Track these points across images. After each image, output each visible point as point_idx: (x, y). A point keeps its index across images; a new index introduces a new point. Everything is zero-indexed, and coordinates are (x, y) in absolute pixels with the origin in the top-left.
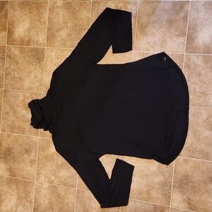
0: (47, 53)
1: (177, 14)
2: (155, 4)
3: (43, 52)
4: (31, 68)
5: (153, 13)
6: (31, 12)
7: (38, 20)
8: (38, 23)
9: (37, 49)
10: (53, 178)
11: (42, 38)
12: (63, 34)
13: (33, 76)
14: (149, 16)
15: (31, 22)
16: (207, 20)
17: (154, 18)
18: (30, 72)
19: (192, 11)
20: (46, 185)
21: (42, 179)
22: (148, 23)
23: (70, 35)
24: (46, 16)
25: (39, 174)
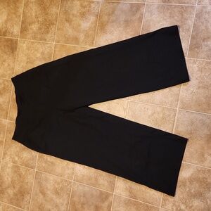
0: (20, 44)
1: (134, 15)
2: (115, 4)
3: (16, 43)
4: (5, 56)
5: (113, 12)
6: (9, 6)
7: (14, 13)
8: (14, 16)
9: (11, 40)
10: (16, 159)
11: (16, 30)
12: (35, 27)
13: (6, 65)
14: (109, 15)
15: (9, 14)
16: (159, 23)
17: (113, 18)
18: (4, 61)
19: (147, 14)
20: (10, 165)
21: (8, 158)
22: (108, 22)
23: (40, 29)
24: (21, 10)
25: (5, 154)
